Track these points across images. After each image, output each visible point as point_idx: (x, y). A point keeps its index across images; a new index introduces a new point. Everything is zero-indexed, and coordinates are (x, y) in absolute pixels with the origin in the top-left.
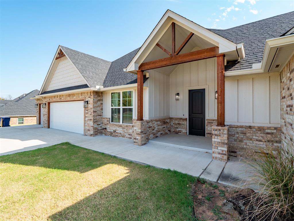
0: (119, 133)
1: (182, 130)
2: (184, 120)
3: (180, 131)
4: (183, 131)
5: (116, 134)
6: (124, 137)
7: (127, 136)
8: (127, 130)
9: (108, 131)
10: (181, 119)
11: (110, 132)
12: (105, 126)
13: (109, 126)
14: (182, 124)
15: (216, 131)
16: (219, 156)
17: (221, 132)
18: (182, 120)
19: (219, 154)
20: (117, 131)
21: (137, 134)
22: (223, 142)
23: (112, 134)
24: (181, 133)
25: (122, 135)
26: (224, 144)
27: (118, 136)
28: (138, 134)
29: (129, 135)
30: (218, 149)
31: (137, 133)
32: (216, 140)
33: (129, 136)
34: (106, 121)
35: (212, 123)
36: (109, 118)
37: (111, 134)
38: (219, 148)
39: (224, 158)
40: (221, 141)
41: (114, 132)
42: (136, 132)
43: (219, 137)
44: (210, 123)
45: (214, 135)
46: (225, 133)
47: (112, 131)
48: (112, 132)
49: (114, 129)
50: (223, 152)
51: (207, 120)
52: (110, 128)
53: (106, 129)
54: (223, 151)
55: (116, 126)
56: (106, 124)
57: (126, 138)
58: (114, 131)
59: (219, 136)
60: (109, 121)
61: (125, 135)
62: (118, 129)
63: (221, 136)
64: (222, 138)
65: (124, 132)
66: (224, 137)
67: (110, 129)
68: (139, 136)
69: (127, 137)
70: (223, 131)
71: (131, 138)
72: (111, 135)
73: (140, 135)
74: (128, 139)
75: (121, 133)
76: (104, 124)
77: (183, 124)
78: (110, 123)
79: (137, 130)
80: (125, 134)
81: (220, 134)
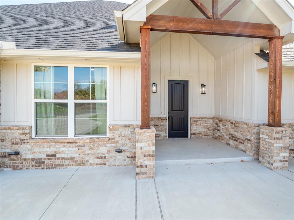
0: (67, 159)
1: (160, 133)
2: (164, 119)
3: (158, 134)
4: (162, 135)
5: (58, 162)
6: (84, 164)
7: (91, 161)
8: (91, 149)
9: (25, 159)
10: (159, 118)
11: (33, 159)
12: (13, 146)
13: (29, 146)
14: (161, 125)
15: (278, 134)
16: (281, 164)
17: (284, 134)
18: (161, 120)
19: (280, 162)
20: (58, 156)
21: (145, 156)
22: (285, 146)
23: (43, 162)
24: (159, 138)
25: (76, 161)
26: (286, 149)
27: (63, 165)
28: (149, 156)
29: (97, 158)
30: (279, 156)
31: (147, 154)
32: (278, 145)
33: (99, 161)
34: (16, 135)
35: (197, 121)
36: (30, 127)
37: (38, 164)
38: (281, 155)
39: (286, 166)
40: (283, 145)
41: (49, 159)
42: (142, 152)
43: (281, 141)
44: (195, 121)
45: (276, 139)
46: (287, 135)
47: (43, 156)
48: (40, 159)
49: (50, 151)
50: (284, 159)
51: (191, 118)
52: (35, 150)
53: (17, 153)
54: (284, 157)
55: (56, 143)
56: (19, 141)
57: (90, 167)
58: (47, 156)
59: (282, 139)
60: (30, 134)
61: (87, 161)
62: (62, 149)
63: (284, 140)
64: (284, 141)
65: (82, 155)
66: (286, 139)
67: (33, 153)
68: (150, 160)
69: (91, 164)
70: (286, 133)
71: (105, 164)
72: (39, 166)
73: (153, 156)
74: (95, 166)
75: (72, 158)
76: (10, 144)
77: (163, 125)
78: (31, 138)
79: (145, 149)
80: (86, 158)
81: (282, 137)
